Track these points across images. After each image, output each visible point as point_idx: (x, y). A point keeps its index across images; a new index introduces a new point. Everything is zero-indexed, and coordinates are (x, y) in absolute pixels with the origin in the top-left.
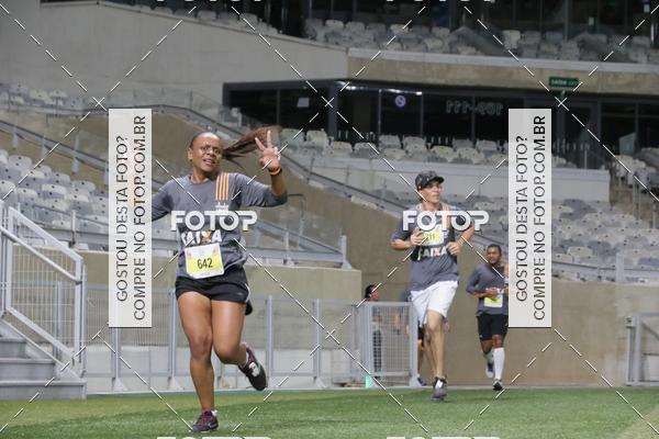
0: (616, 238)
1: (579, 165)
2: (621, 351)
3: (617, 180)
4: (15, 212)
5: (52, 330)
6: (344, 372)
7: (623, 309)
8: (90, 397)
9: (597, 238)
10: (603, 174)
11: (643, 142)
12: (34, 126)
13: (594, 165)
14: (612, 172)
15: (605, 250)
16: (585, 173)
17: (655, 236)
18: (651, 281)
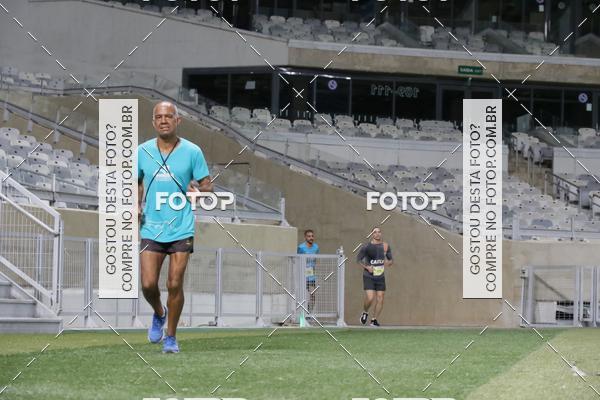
0: (512, 202)
2: (516, 297)
3: (515, 154)
4: (3, 176)
5: (34, 275)
6: (281, 314)
7: (519, 262)
8: (66, 332)
12: (23, 103)
14: (511, 146)
15: (504, 212)
17: (546, 201)
18: (542, 239)
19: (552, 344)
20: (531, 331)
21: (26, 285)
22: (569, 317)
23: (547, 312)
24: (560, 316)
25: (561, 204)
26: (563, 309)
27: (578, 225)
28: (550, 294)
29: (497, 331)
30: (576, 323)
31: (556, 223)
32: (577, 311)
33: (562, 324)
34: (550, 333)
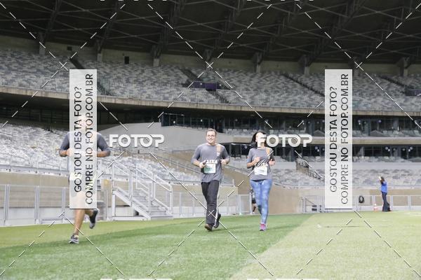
0: (298, 178)
1: (289, 161)
2: (300, 205)
3: (298, 164)
4: (156, 176)
5: (165, 203)
6: (234, 212)
7: (300, 195)
8: (175, 219)
9: (294, 178)
10: (294, 163)
11: (303, 155)
12: (160, 155)
13: (292, 161)
14: (297, 162)
15: (296, 181)
16: (290, 163)
17: (307, 177)
18: (307, 188)
19: (310, 219)
20: (305, 214)
21: (163, 206)
22: (316, 210)
23: (309, 209)
24: (313, 210)
25: (312, 178)
26: (314, 208)
27: (317, 184)
28: (310, 204)
29: (295, 215)
30: (318, 212)
31: (311, 183)
32: (318, 208)
33: (314, 212)
34: (310, 215)
